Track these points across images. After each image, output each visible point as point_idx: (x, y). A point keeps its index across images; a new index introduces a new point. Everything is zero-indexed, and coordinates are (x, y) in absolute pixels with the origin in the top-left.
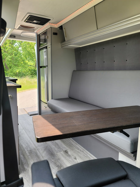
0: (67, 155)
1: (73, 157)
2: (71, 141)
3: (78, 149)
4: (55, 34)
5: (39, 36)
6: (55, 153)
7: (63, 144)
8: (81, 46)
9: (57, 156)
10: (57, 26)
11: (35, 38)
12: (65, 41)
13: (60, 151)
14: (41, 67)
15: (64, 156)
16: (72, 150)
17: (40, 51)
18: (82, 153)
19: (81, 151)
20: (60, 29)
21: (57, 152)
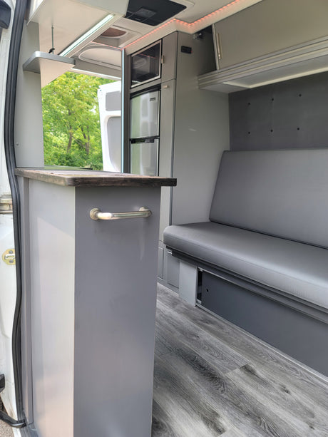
0: (256, 380)
1: (276, 386)
2: (244, 336)
3: (278, 362)
4: (186, 50)
5: (130, 59)
6: (221, 373)
7: (227, 346)
8: (251, 87)
9: (230, 382)
10: (192, 29)
11: (119, 69)
12: (216, 69)
13: (232, 369)
14: (134, 141)
15: (249, 384)
16: (263, 364)
17: (131, 98)
18: (294, 373)
19: (286, 366)
20: (200, 37)
21: (225, 371)
